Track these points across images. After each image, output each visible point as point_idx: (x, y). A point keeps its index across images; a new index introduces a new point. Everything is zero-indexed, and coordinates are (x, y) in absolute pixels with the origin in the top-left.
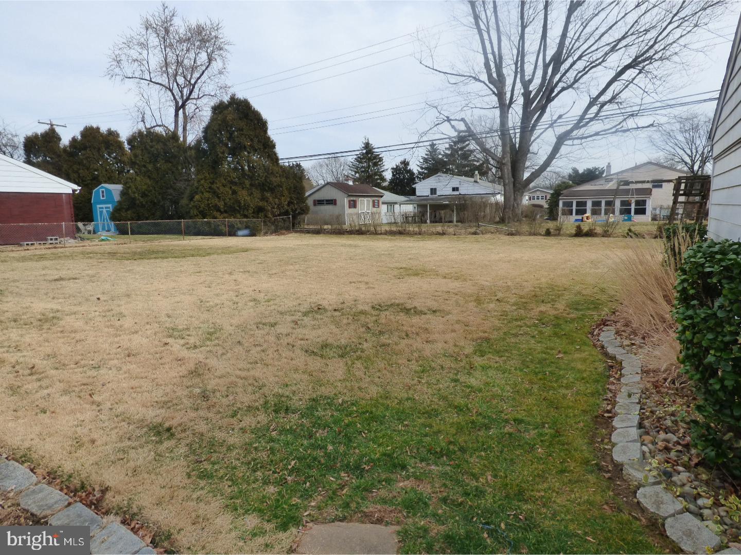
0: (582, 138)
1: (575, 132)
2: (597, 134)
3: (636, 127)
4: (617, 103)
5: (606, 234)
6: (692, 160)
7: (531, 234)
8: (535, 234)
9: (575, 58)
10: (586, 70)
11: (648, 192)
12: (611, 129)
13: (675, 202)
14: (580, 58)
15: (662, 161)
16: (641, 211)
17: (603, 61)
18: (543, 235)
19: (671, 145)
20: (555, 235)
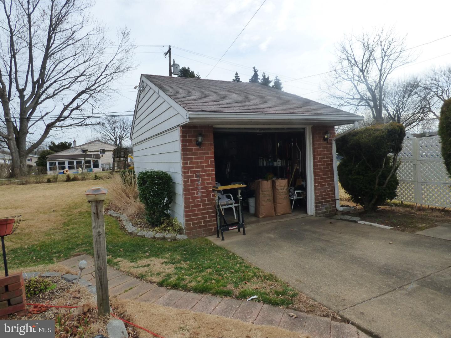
0: (62, 127)
1: (57, 124)
2: (71, 125)
3: (91, 123)
4: (79, 110)
5: (83, 179)
6: (115, 139)
7: (37, 183)
8: (40, 183)
9: (52, 82)
10: (60, 89)
11: (97, 156)
12: (79, 123)
13: (114, 161)
14: (55, 82)
15: (100, 139)
16: (96, 166)
17: (69, 87)
18: (46, 183)
19: (104, 130)
20: (54, 182)
